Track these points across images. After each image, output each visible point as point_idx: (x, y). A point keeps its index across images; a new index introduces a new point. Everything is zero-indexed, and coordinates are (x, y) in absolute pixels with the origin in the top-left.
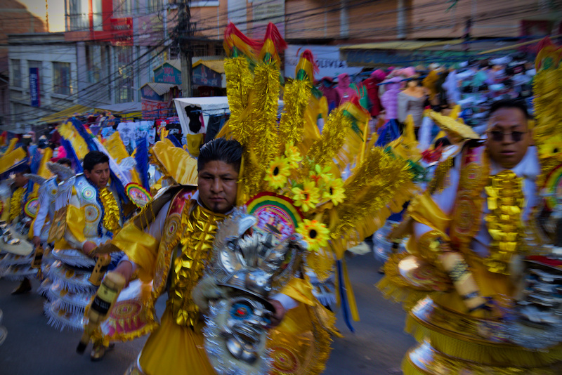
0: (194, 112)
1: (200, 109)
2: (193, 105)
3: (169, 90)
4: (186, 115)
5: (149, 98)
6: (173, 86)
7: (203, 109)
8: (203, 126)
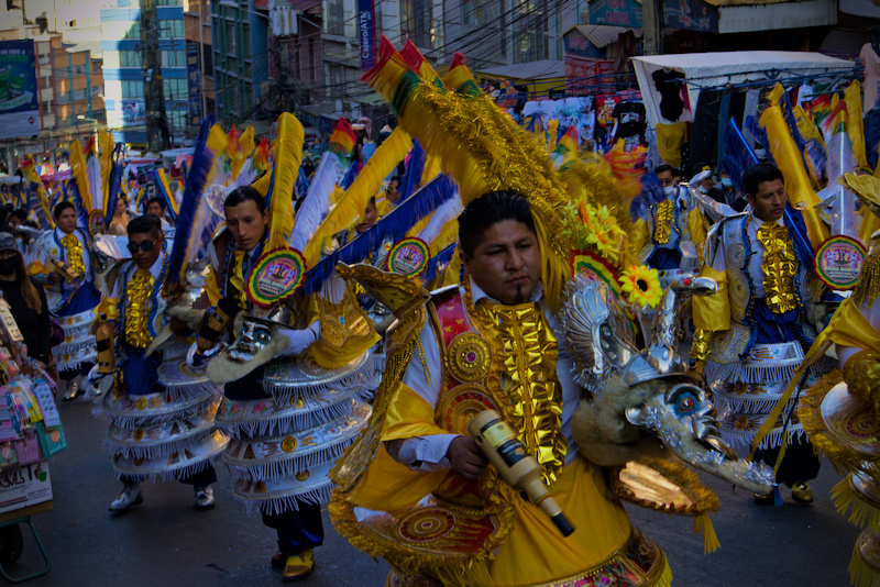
0: (669, 83)
1: (682, 75)
2: (667, 68)
3: (616, 38)
4: (654, 88)
5: (580, 52)
6: (624, 30)
7: (688, 76)
8: (688, 107)
